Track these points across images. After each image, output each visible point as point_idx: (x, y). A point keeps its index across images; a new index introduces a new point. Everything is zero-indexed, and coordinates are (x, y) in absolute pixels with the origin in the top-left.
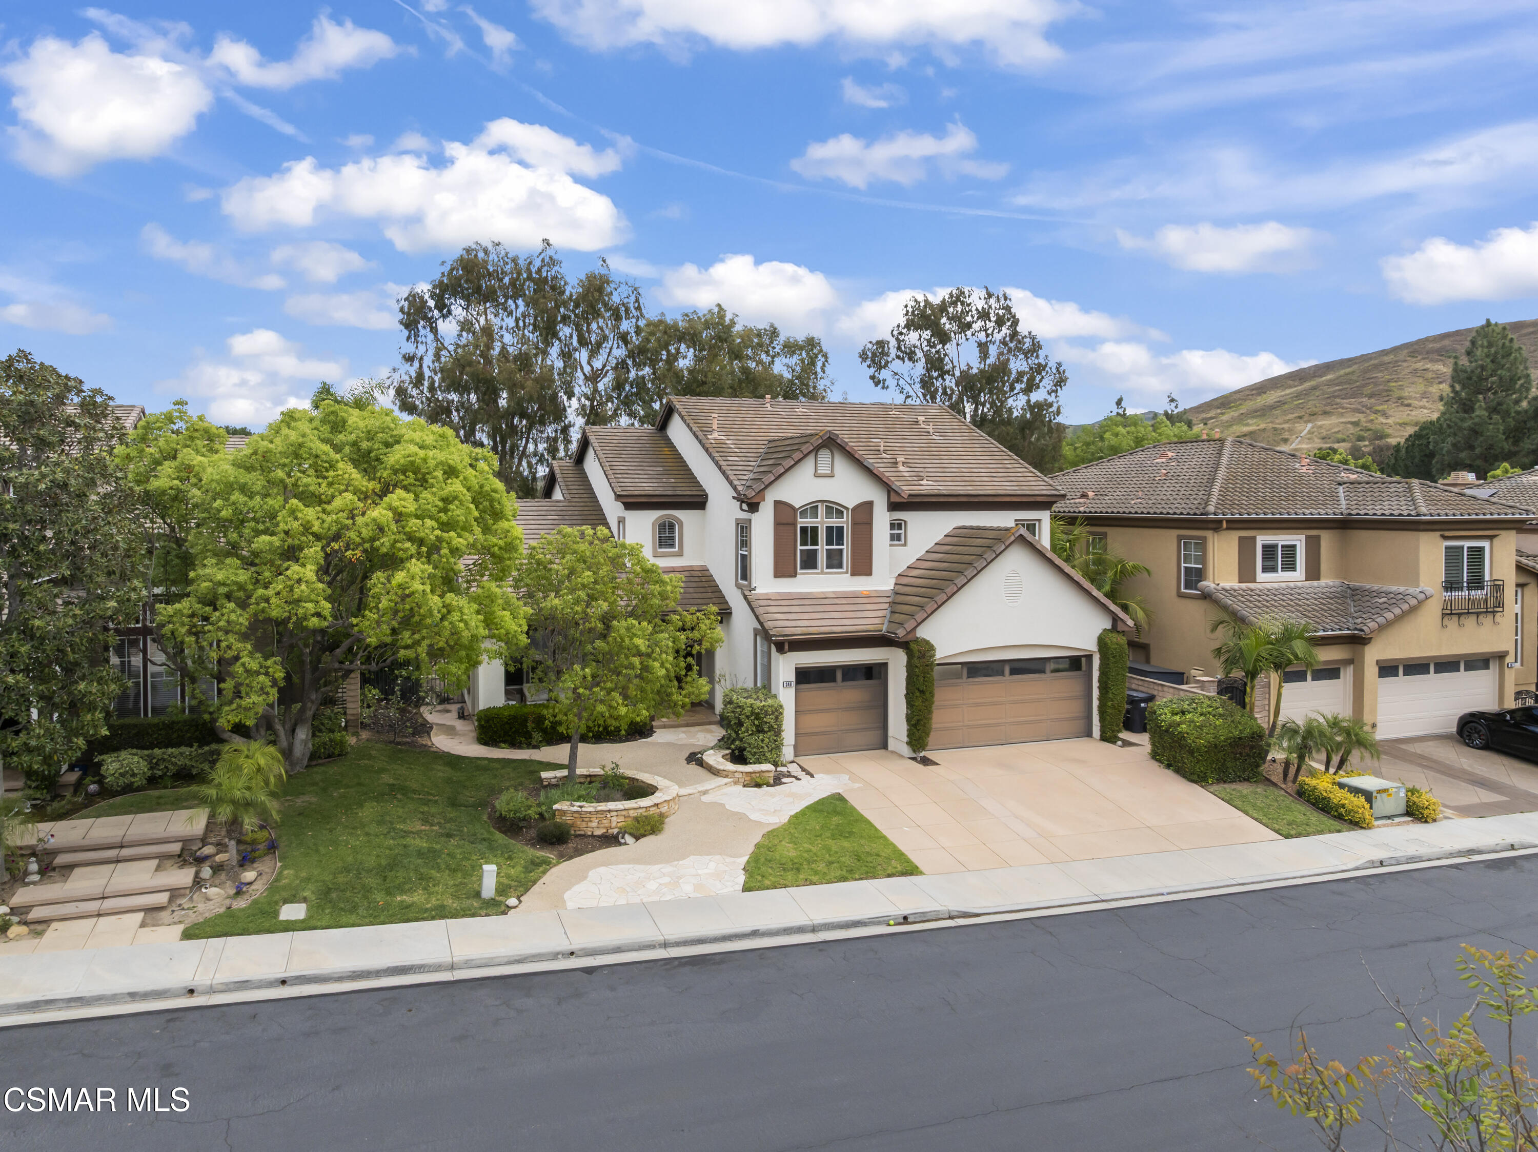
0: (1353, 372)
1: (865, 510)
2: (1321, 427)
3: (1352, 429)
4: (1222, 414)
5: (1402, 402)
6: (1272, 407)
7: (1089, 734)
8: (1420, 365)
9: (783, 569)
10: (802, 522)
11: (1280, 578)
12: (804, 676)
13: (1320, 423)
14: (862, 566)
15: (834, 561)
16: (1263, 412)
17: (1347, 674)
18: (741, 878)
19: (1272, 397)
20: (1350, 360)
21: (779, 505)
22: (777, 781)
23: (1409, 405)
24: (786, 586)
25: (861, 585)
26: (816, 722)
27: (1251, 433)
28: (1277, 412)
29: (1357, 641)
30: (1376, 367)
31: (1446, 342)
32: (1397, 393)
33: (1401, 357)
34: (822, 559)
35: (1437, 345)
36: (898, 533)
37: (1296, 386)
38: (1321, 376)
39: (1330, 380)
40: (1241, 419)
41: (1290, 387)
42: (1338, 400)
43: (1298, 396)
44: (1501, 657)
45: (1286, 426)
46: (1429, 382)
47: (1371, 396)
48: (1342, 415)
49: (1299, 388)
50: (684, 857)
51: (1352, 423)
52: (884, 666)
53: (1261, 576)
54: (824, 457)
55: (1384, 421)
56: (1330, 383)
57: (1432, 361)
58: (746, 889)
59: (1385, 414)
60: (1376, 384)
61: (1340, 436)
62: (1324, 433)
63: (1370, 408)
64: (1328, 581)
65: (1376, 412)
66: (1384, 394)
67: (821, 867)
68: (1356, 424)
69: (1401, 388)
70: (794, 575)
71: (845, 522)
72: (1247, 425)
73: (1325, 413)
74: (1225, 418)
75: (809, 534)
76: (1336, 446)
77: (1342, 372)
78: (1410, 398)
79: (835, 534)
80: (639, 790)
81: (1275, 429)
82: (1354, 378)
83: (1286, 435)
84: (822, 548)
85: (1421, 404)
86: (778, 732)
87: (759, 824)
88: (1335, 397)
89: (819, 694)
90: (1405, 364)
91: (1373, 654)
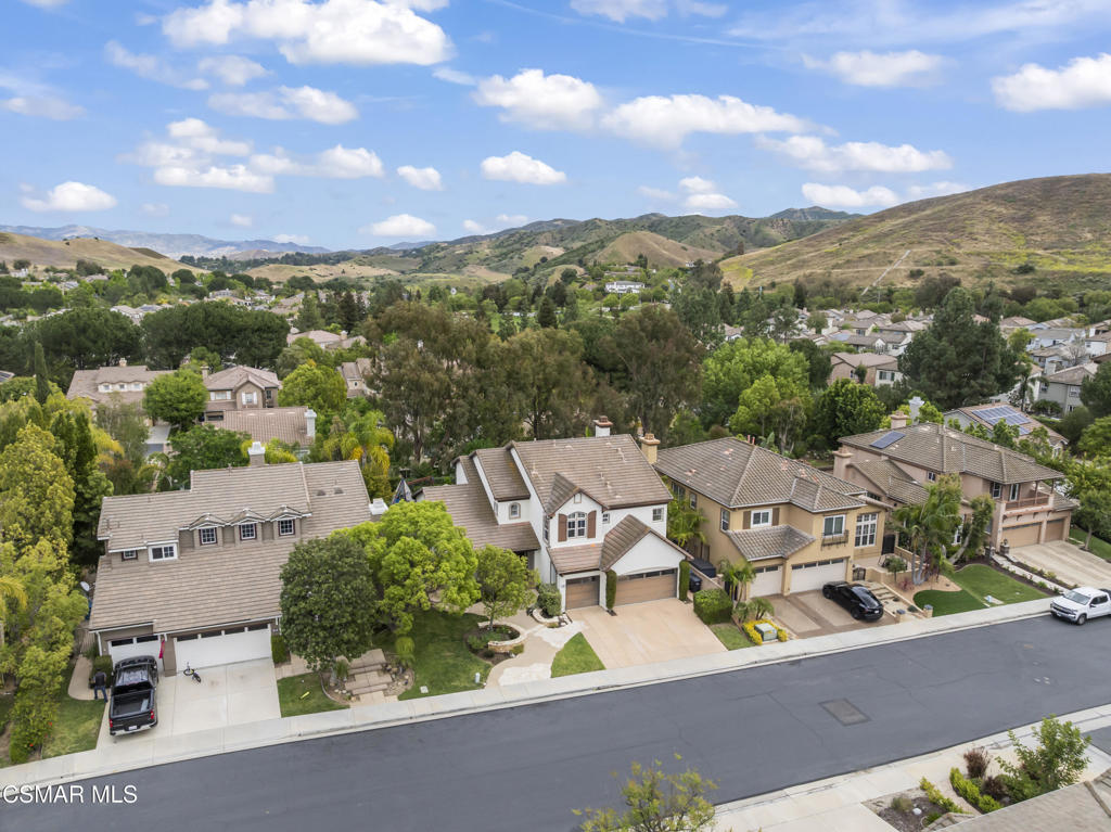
0: (943, 210)
1: (593, 515)
2: (915, 253)
3: (935, 256)
4: (853, 236)
5: (972, 237)
6: (886, 235)
7: (675, 596)
8: (989, 208)
9: (562, 538)
10: (569, 520)
11: (762, 526)
12: (569, 582)
13: (915, 250)
14: (592, 534)
15: (581, 533)
16: (878, 238)
17: (780, 569)
18: (550, 672)
19: (888, 225)
20: (945, 198)
21: (560, 515)
22: (560, 626)
23: (976, 239)
24: (563, 545)
25: (591, 542)
26: (573, 597)
27: (869, 255)
28: (889, 239)
29: (783, 559)
30: (960, 206)
31: (1010, 190)
32: (969, 230)
33: (977, 200)
34: (576, 533)
35: (1003, 192)
36: (606, 518)
37: (905, 217)
38: (923, 210)
39: (928, 216)
40: (863, 243)
41: (902, 217)
42: (930, 233)
43: (905, 226)
44: (847, 558)
45: (892, 251)
46: (993, 221)
47: (952, 231)
48: (930, 245)
49: (907, 219)
50: (531, 664)
51: (935, 251)
52: (599, 577)
53: (752, 526)
54: (578, 496)
55: (957, 251)
56: (928, 218)
57: (998, 204)
58: (552, 677)
59: (958, 246)
60: (957, 222)
61: (926, 261)
62: (917, 257)
63: (949, 241)
64: (782, 525)
65: (953, 244)
66: (959, 230)
67: (574, 667)
68: (939, 252)
69: (972, 225)
70: (565, 540)
71: (585, 518)
72: (867, 248)
73: (920, 243)
74: (854, 240)
75: (572, 525)
76: (923, 268)
77: (936, 209)
78: (978, 233)
79: (581, 523)
80: (514, 635)
81: (885, 253)
82: (943, 214)
83: (891, 258)
84: (576, 529)
85: (984, 238)
86: (559, 604)
87: (554, 648)
88: (928, 230)
89: (574, 588)
90: (979, 206)
91: (789, 563)
